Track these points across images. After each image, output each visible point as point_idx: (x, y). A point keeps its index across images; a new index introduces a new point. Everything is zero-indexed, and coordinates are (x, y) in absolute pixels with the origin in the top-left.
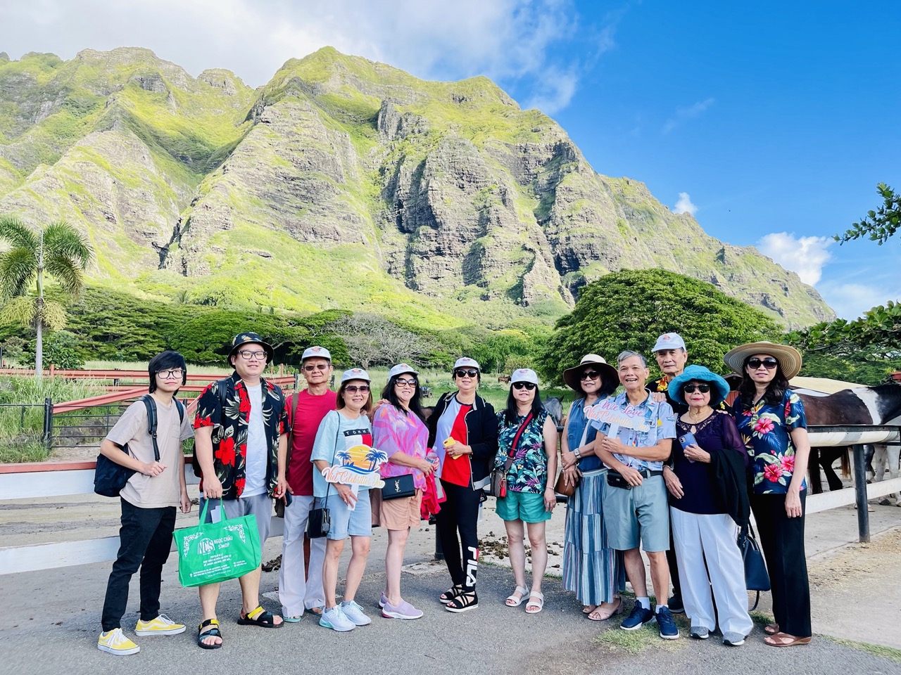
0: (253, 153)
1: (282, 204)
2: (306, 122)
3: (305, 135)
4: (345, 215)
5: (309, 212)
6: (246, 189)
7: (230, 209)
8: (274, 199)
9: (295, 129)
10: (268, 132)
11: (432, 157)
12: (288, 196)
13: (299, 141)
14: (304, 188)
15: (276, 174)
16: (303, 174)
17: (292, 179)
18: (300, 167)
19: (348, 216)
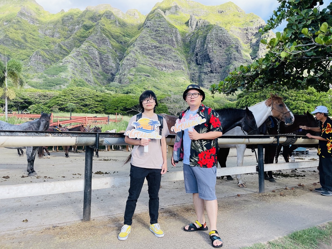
0: (144, 39)
1: (154, 57)
2: (162, 26)
3: (162, 31)
4: (176, 60)
5: (163, 59)
6: (141, 52)
7: (136, 60)
8: (151, 55)
9: (158, 29)
10: (149, 31)
11: (209, 35)
12: (156, 54)
13: (159, 33)
14: (162, 50)
15: (152, 46)
16: (161, 45)
17: (158, 47)
18: (160, 43)
19: (177, 60)
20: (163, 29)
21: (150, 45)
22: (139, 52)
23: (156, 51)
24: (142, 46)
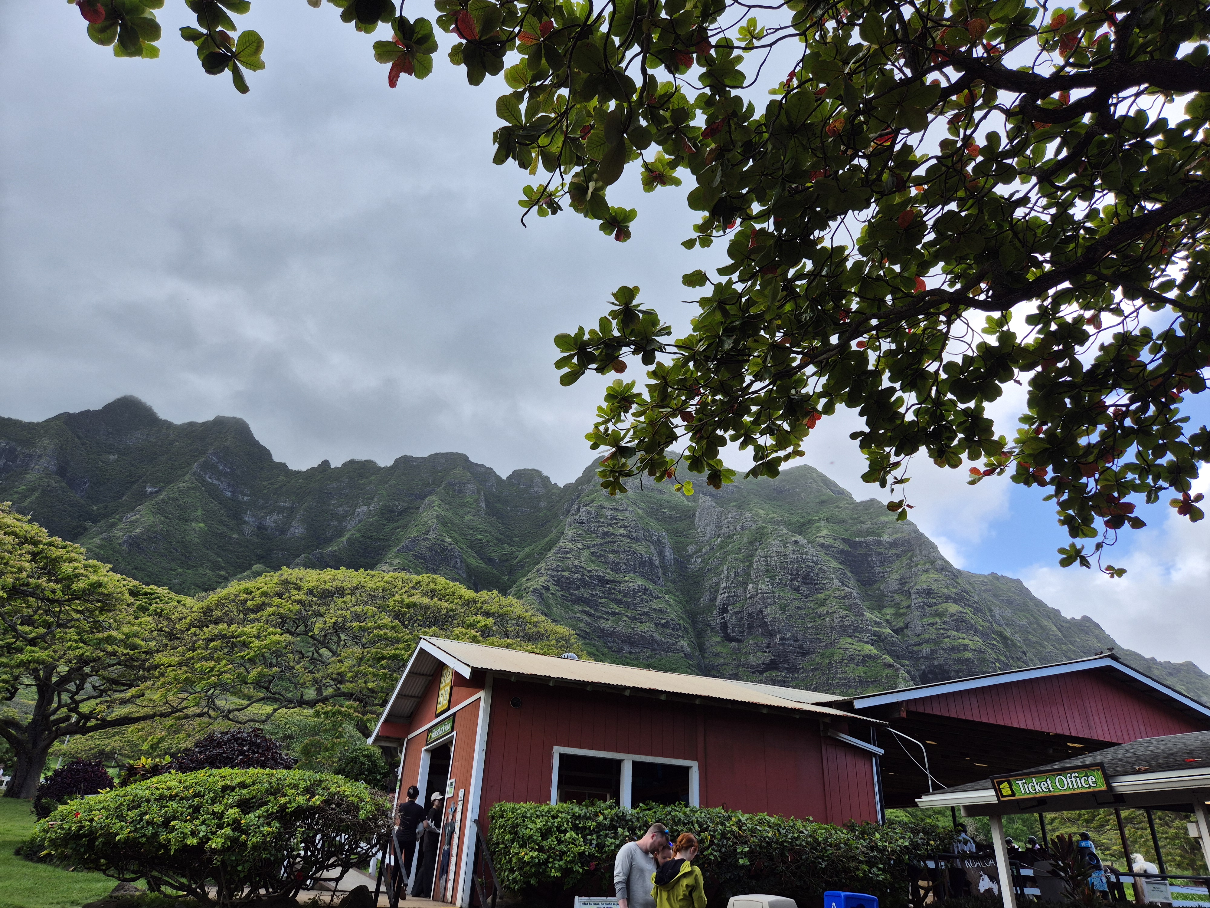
1: (596, 610)
4: (663, 621)
5: (625, 619)
8: (588, 603)
9: (611, 530)
10: (584, 533)
11: (761, 556)
12: (603, 600)
13: (615, 542)
14: (620, 592)
15: (591, 577)
16: (619, 577)
17: (608, 582)
18: (616, 569)
19: (667, 623)
20: (622, 531)
21: (586, 573)
22: (552, 594)
23: (604, 593)
24: (563, 576)
